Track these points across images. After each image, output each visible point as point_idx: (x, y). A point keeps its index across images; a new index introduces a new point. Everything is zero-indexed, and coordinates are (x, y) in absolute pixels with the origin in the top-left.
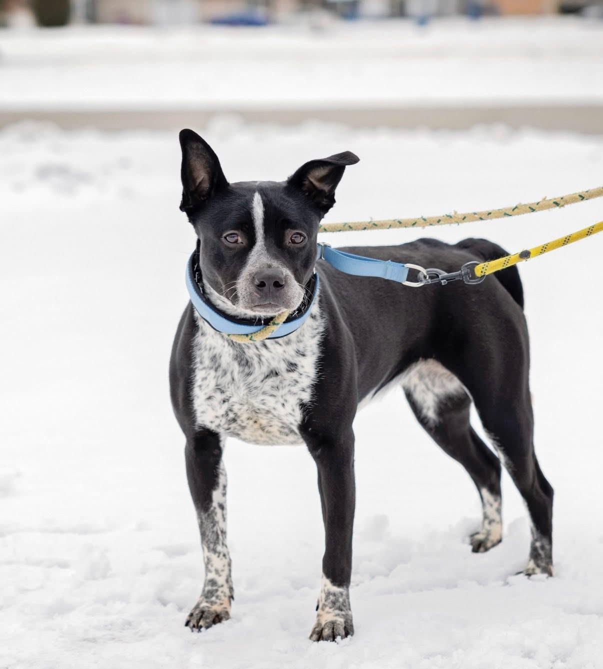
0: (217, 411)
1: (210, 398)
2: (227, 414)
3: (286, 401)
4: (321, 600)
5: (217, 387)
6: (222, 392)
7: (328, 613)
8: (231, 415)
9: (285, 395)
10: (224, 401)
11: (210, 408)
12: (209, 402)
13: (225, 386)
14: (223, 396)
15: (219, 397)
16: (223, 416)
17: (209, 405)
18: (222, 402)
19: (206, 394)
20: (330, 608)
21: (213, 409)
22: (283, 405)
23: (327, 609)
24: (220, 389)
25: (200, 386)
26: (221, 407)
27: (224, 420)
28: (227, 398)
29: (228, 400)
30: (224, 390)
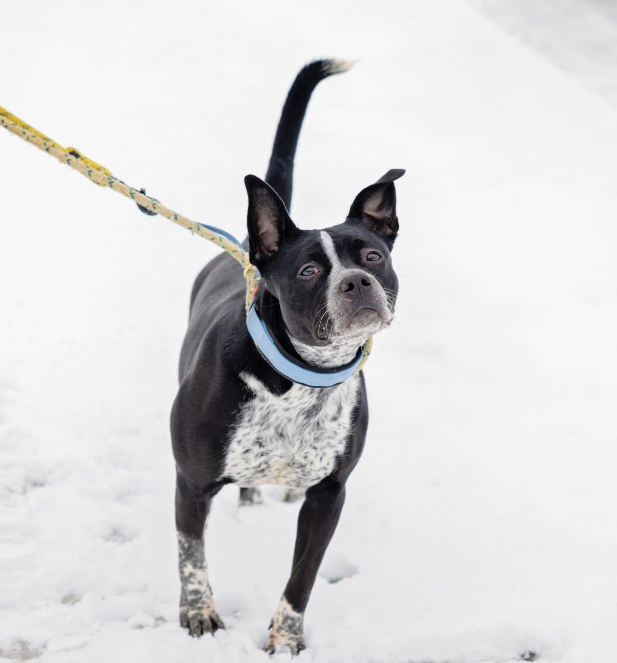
0: (250, 464)
1: (247, 451)
2: (259, 466)
3: (324, 454)
4: (278, 622)
5: (257, 440)
6: (261, 445)
7: (283, 636)
8: (263, 466)
9: (324, 447)
10: (262, 455)
11: (243, 461)
12: (244, 456)
13: (266, 440)
14: (262, 450)
15: (256, 449)
16: (254, 468)
17: (243, 459)
18: (260, 455)
19: (244, 447)
20: (286, 631)
21: (246, 462)
22: (321, 459)
23: (283, 632)
24: (259, 443)
25: (239, 442)
26: (256, 460)
27: (252, 471)
28: (267, 452)
29: (267, 453)
30: (265, 444)
